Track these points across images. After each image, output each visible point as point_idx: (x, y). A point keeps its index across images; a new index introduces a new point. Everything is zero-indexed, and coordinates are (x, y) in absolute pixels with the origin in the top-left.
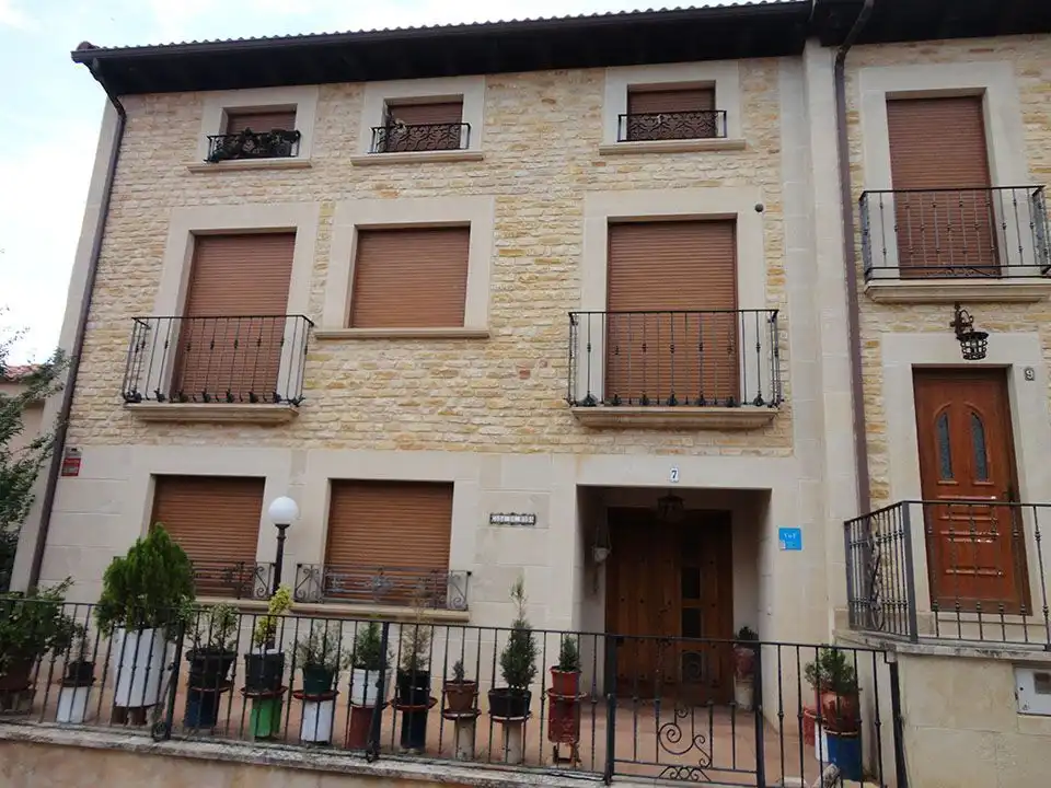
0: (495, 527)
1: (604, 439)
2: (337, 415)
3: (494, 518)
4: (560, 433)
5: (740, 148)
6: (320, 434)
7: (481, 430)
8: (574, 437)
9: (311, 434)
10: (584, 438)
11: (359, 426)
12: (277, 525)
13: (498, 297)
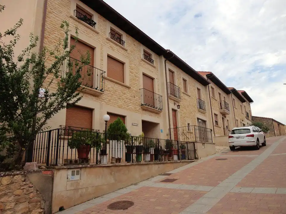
0: (132, 126)
1: (144, 112)
2: (107, 97)
3: (133, 124)
4: (139, 109)
5: (154, 67)
6: (105, 101)
7: (130, 106)
8: (141, 111)
9: (103, 100)
10: (142, 111)
11: (111, 101)
12: (105, 121)
13: (131, 80)
